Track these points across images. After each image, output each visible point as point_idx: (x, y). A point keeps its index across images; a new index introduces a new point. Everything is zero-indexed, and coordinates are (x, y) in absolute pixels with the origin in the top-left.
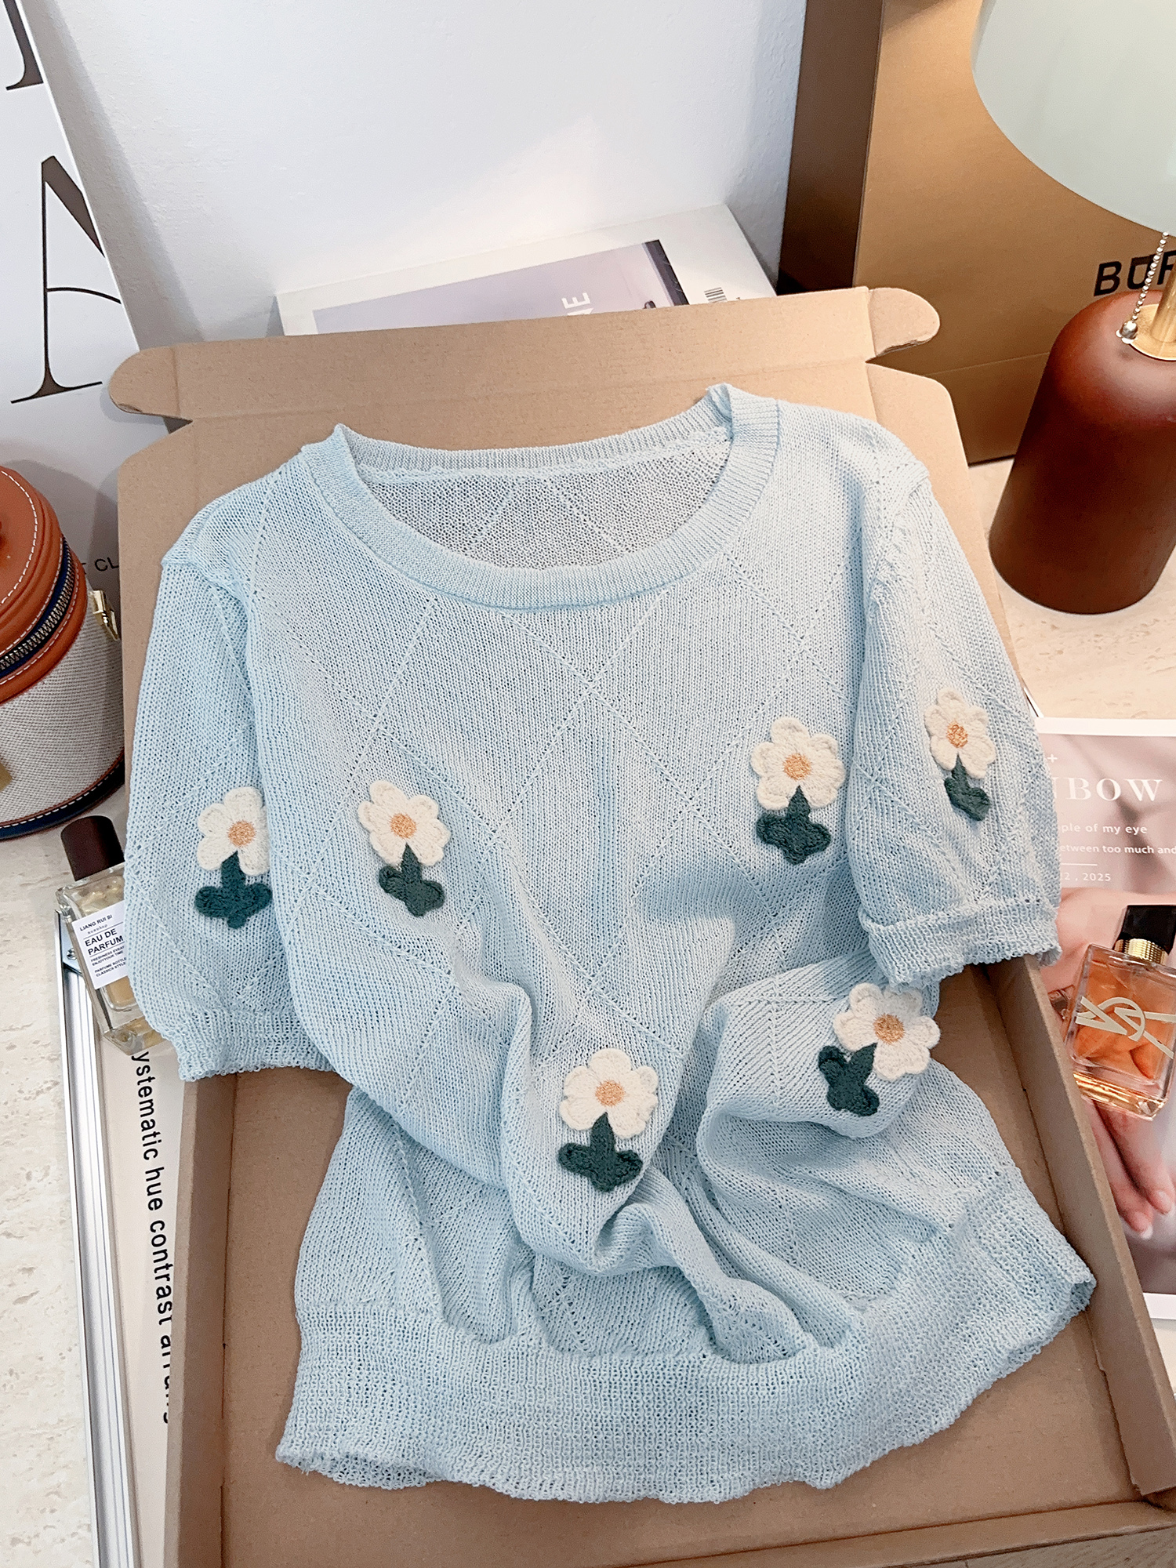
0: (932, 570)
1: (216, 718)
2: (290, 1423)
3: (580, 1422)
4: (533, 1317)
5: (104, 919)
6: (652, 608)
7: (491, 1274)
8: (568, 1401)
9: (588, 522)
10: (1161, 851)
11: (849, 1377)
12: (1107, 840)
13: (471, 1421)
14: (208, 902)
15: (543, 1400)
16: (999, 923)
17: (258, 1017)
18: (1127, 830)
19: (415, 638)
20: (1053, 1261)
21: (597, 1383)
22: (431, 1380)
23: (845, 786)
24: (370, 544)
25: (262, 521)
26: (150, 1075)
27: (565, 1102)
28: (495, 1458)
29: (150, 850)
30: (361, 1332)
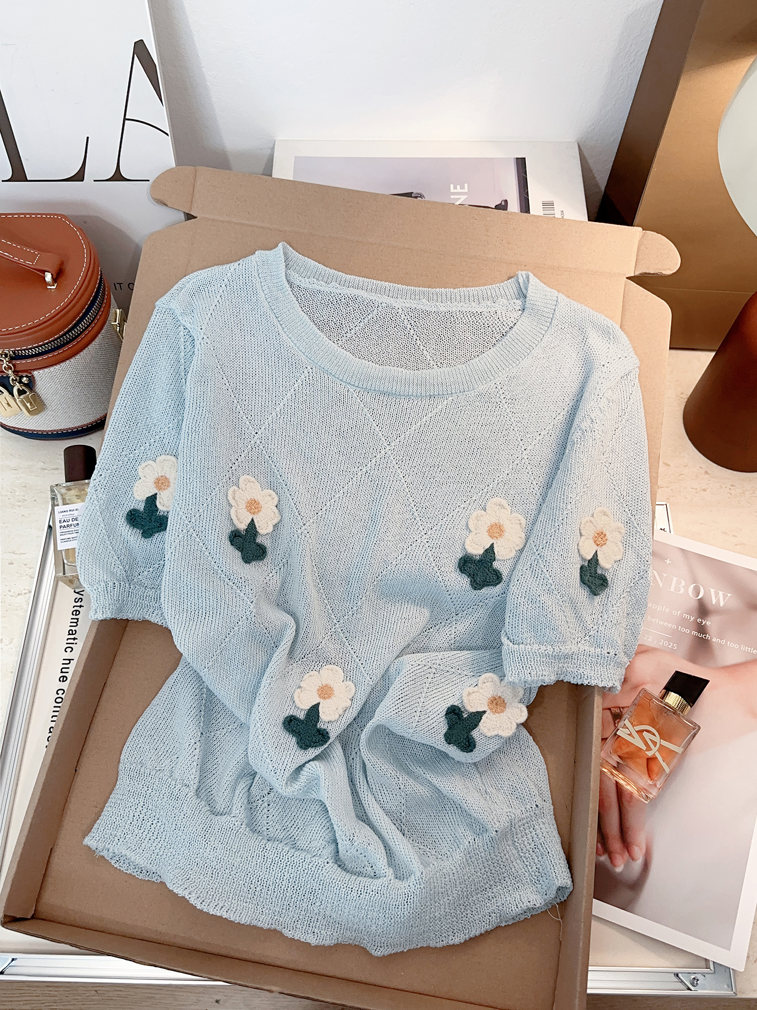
0: (620, 428)
1: (164, 409)
2: (96, 826)
3: (249, 877)
4: (243, 808)
5: (74, 510)
6: (440, 407)
7: (229, 775)
8: (246, 863)
9: (418, 342)
10: (714, 640)
11: (405, 902)
12: (683, 622)
13: (190, 858)
14: (133, 518)
15: (232, 858)
16: (586, 661)
17: (147, 591)
18: (698, 620)
19: (292, 390)
20: (553, 868)
21: (265, 858)
22: (177, 827)
23: (521, 551)
24: (281, 323)
25: (221, 291)
26: (82, 604)
27: (299, 690)
28: (195, 883)
29: (107, 479)
30: (149, 786)
